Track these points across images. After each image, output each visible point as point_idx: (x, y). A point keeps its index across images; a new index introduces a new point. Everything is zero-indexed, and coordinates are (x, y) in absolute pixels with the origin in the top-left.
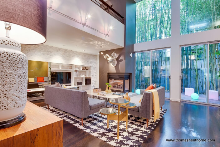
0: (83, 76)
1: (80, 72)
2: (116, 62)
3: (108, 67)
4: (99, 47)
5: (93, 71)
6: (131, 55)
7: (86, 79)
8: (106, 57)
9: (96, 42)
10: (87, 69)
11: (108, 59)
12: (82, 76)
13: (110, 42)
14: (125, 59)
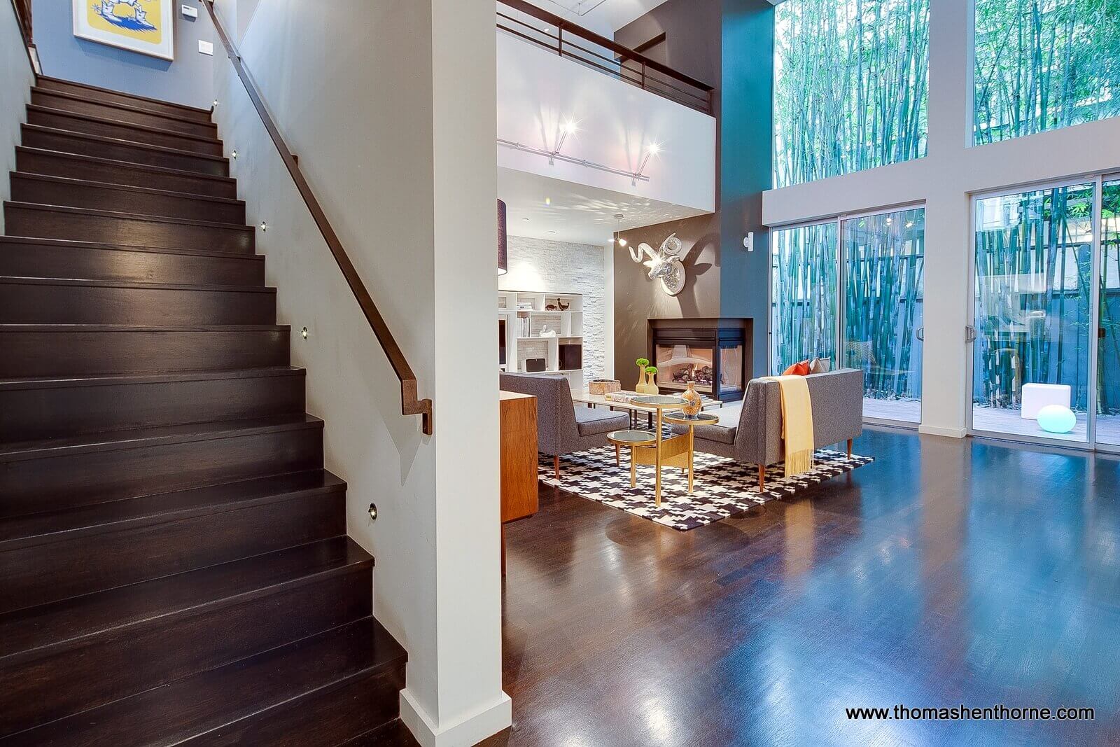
0: (551, 334)
1: (540, 319)
2: (680, 276)
3: (649, 296)
4: (612, 218)
5: (588, 315)
6: (749, 242)
7: (562, 348)
8: (640, 255)
9: (597, 204)
10: (563, 308)
11: (647, 263)
12: (544, 335)
13: (653, 201)
14: (717, 263)
